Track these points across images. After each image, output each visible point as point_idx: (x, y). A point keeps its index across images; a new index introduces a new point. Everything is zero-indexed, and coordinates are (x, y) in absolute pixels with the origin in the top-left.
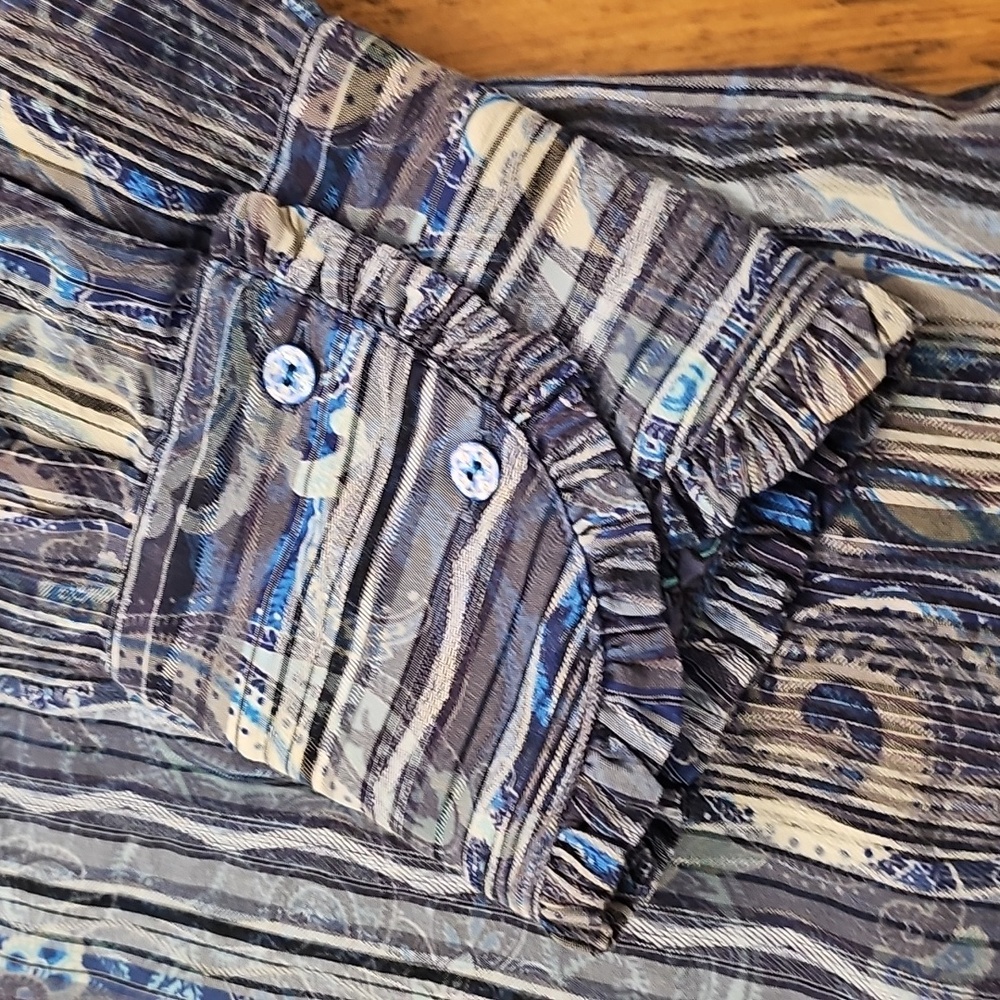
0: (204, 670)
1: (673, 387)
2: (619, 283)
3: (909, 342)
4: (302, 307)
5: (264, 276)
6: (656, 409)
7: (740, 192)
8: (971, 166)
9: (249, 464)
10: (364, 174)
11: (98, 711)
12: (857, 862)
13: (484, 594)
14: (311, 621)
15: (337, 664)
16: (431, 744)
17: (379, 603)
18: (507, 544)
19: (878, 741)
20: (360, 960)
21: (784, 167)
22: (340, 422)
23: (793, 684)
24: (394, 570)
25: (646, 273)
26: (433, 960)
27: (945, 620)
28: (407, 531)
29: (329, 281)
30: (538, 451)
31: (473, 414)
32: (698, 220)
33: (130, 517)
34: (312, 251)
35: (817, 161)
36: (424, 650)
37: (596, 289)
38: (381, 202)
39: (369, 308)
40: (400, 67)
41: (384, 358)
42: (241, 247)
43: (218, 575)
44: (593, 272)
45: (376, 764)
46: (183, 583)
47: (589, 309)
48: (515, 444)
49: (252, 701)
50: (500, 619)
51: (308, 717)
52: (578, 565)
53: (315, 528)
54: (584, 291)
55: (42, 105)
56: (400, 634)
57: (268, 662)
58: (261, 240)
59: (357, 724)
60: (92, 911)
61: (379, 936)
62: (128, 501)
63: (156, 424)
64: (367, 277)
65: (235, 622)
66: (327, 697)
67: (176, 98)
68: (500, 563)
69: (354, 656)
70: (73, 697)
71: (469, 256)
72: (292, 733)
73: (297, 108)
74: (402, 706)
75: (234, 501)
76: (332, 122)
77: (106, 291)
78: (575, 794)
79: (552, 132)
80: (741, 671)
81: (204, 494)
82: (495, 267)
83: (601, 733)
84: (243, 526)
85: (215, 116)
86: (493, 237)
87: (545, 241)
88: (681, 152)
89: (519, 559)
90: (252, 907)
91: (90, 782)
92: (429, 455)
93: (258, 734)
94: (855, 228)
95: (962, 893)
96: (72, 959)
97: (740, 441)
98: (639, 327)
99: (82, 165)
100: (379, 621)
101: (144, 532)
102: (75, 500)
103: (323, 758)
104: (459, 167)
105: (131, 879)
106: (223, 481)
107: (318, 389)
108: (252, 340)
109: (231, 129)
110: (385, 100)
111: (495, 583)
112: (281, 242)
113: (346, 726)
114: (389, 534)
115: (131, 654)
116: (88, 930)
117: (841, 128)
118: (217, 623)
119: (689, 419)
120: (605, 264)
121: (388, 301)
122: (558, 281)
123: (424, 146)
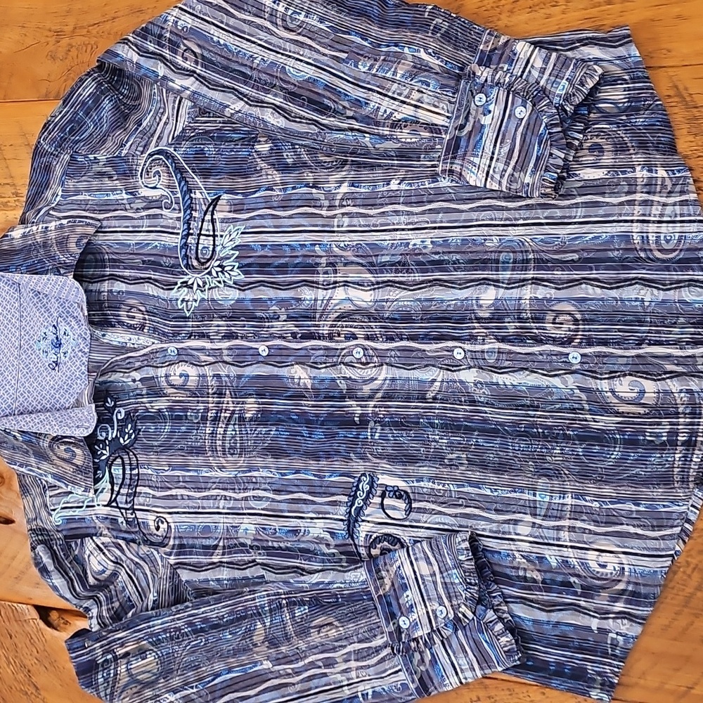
0: (462, 165)
1: (561, 87)
2: (548, 72)
3: (602, 74)
4: (483, 86)
5: (475, 80)
6: (558, 92)
7: (569, 54)
8: (610, 41)
9: (471, 120)
10: (495, 58)
11: (432, 185)
12: (602, 176)
13: (524, 136)
14: (486, 150)
15: (492, 159)
16: (514, 169)
17: (501, 143)
18: (529, 124)
19: (603, 152)
20: (498, 225)
21: (577, 47)
22: (491, 107)
23: (586, 145)
24: (504, 135)
25: (553, 69)
26: (514, 222)
27: (614, 127)
28: (507, 127)
29: (489, 79)
30: (534, 105)
31: (520, 100)
32: (562, 59)
33: (444, 136)
34: (485, 74)
35: (583, 45)
36: (511, 151)
37: (543, 74)
38: (498, 64)
39: (497, 84)
40: (503, 37)
41: (501, 92)
42: (469, 76)
43: (465, 144)
44: (543, 71)
45: (502, 176)
46: (457, 147)
47: (542, 78)
48: (529, 105)
49: (473, 170)
50: (528, 140)
51: (485, 172)
52: (544, 125)
53: (486, 131)
54: (541, 75)
55: (430, 51)
56: (506, 149)
57: (476, 160)
58: (474, 74)
59: (497, 170)
60: (432, 231)
61: (501, 220)
62: (443, 133)
63: (450, 115)
64: (497, 78)
65: (469, 153)
66: (490, 166)
67: (455, 49)
68: (527, 128)
69: (495, 157)
70: (426, 183)
71: (517, 71)
72: (482, 176)
73: (481, 47)
74: (507, 164)
75: (468, 128)
76: (489, 49)
77: (443, 86)
78: (547, 166)
79: (533, 46)
80: (577, 143)
81: (462, 127)
82: (523, 72)
83: (551, 154)
84: (470, 133)
85: (462, 51)
86: (523, 66)
87: (532, 66)
88: (557, 47)
89: (531, 127)
90: (471, 220)
91: (430, 202)
92: (511, 111)
93: (474, 177)
94: (591, 57)
95: (621, 176)
96: (428, 242)
97: (574, 95)
98: (553, 78)
99: (438, 62)
100: (501, 148)
101: (448, 138)
102: (431, 135)
103: (489, 179)
104: (515, 54)
105: (441, 222)
106: (466, 124)
107: (487, 102)
108: (472, 94)
109: (465, 54)
110: (500, 43)
111: (526, 134)
112: (479, 73)
113: (494, 171)
114: (503, 128)
115: (444, 165)
116: (432, 235)
117: (587, 38)
118: (465, 154)
119: (564, 92)
120: (545, 69)
121: (502, 81)
122: (535, 74)
123: (508, 51)
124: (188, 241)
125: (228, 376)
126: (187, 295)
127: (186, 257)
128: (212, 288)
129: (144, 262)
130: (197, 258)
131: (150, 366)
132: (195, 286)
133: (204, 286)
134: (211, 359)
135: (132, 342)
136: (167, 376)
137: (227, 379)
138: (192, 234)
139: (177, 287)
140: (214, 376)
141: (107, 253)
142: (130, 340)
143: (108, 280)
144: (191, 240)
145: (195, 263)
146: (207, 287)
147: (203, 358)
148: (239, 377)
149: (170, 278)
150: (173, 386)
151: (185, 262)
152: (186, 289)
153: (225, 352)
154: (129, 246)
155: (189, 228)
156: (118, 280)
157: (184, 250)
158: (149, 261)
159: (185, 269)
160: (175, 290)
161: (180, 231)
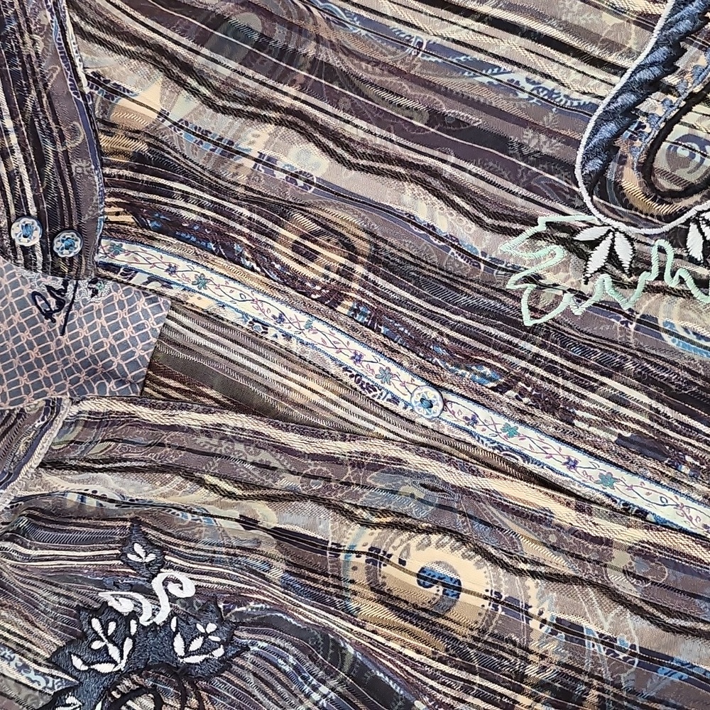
124: (643, 107)
125: (609, 643)
126: (556, 270)
127: (609, 150)
128: (664, 291)
129: (435, 118)
130: (646, 170)
131: (329, 505)
132: (599, 257)
133: (636, 271)
134: (560, 564)
135: (285, 328)
136: (376, 556)
137: (601, 650)
138: (669, 89)
139: (530, 231)
140: (559, 625)
141: (318, 39)
142: (281, 318)
143: (280, 123)
144: (655, 105)
145: (631, 182)
146: (645, 278)
147: (531, 548)
148: (651, 659)
149: (516, 198)
150: (385, 597)
151: (595, 165)
152: (560, 252)
153: (621, 559)
154: (403, 44)
155: (669, 66)
156: (310, 138)
157: (612, 127)
158: (458, 122)
159: (582, 190)
160: (523, 236)
161: (632, 65)
